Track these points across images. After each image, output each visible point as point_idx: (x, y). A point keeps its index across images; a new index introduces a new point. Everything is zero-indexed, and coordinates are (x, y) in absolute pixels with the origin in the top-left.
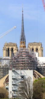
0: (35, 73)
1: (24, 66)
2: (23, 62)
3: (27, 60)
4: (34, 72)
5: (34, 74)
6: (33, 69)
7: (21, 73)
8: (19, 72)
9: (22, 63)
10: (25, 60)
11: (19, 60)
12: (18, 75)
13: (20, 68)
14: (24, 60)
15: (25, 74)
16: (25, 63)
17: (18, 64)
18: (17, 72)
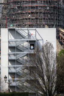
0: (60, 34)
1: (37, 19)
2: (34, 11)
3: (42, 5)
4: (58, 32)
5: (58, 37)
6: (57, 26)
7: (29, 34)
8: (24, 31)
9: (32, 13)
10: (38, 5)
11: (25, 5)
12: (23, 39)
13: (28, 23)
14: (35, 5)
15: (38, 38)
16: (37, 13)
17: (22, 13)
18: (21, 32)
